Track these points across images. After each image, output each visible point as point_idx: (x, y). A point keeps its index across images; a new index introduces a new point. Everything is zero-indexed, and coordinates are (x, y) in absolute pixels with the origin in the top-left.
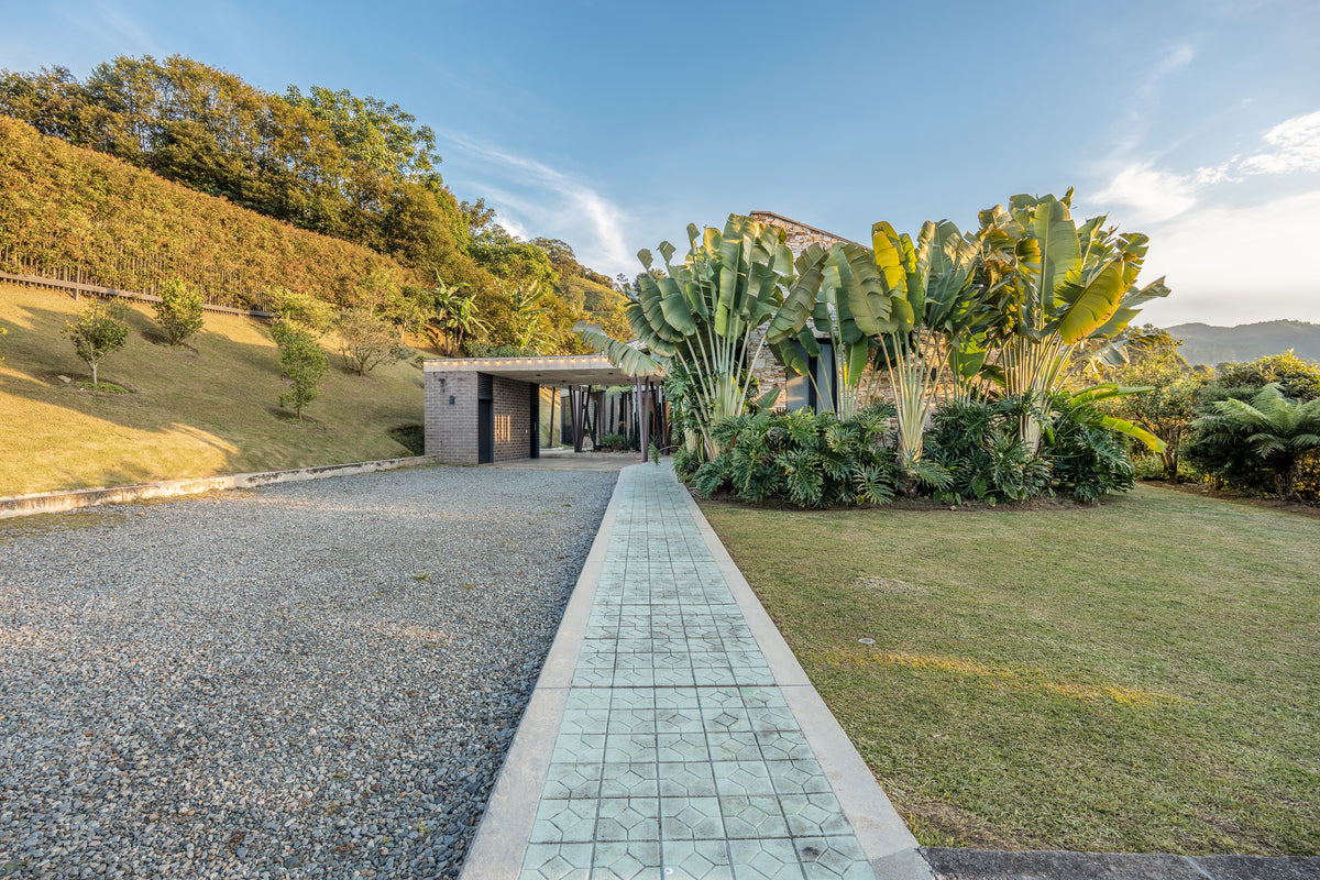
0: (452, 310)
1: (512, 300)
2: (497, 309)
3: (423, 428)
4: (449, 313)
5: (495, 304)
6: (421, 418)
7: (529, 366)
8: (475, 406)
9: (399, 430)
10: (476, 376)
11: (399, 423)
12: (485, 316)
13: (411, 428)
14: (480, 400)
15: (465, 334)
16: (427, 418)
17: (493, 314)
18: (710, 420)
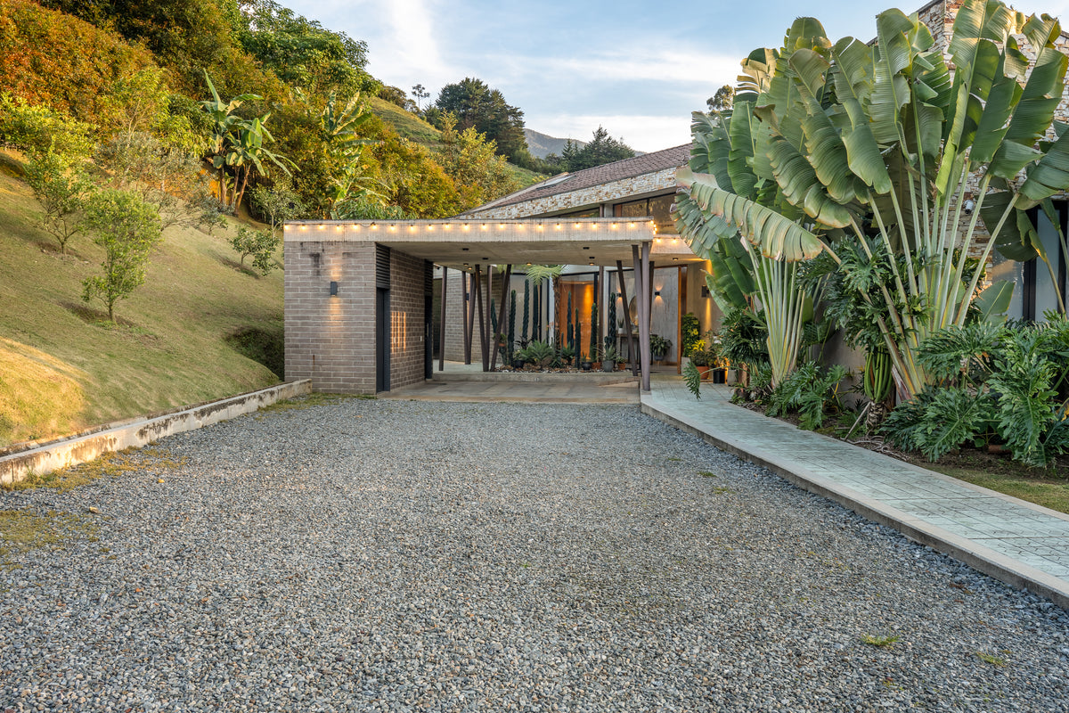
0: (231, 137)
1: (322, 124)
2: (299, 137)
3: (281, 335)
4: (226, 143)
5: (297, 130)
6: (280, 318)
7: (465, 235)
8: (373, 297)
9: (235, 336)
10: (374, 249)
11: (234, 325)
12: (282, 149)
13: (249, 334)
14: (378, 289)
15: (256, 180)
16: (289, 319)
17: (295, 146)
18: (905, 331)
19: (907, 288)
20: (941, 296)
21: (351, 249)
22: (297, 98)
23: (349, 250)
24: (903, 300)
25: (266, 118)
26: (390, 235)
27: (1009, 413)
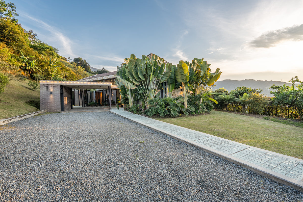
0: (27, 64)
1: (49, 63)
2: (43, 65)
3: (39, 101)
4: (26, 65)
5: (43, 63)
6: (39, 98)
7: (78, 84)
8: (60, 94)
9: (28, 102)
10: (60, 86)
11: (28, 100)
12: (39, 67)
13: (32, 101)
14: (61, 93)
15: (33, 72)
16: (41, 99)
17: (42, 66)
18: (147, 99)
19: (147, 93)
20: (151, 94)
21: (55, 86)
22: (43, 57)
23: (54, 86)
24: (146, 95)
25: (35, 60)
26: (63, 83)
27: (160, 110)
